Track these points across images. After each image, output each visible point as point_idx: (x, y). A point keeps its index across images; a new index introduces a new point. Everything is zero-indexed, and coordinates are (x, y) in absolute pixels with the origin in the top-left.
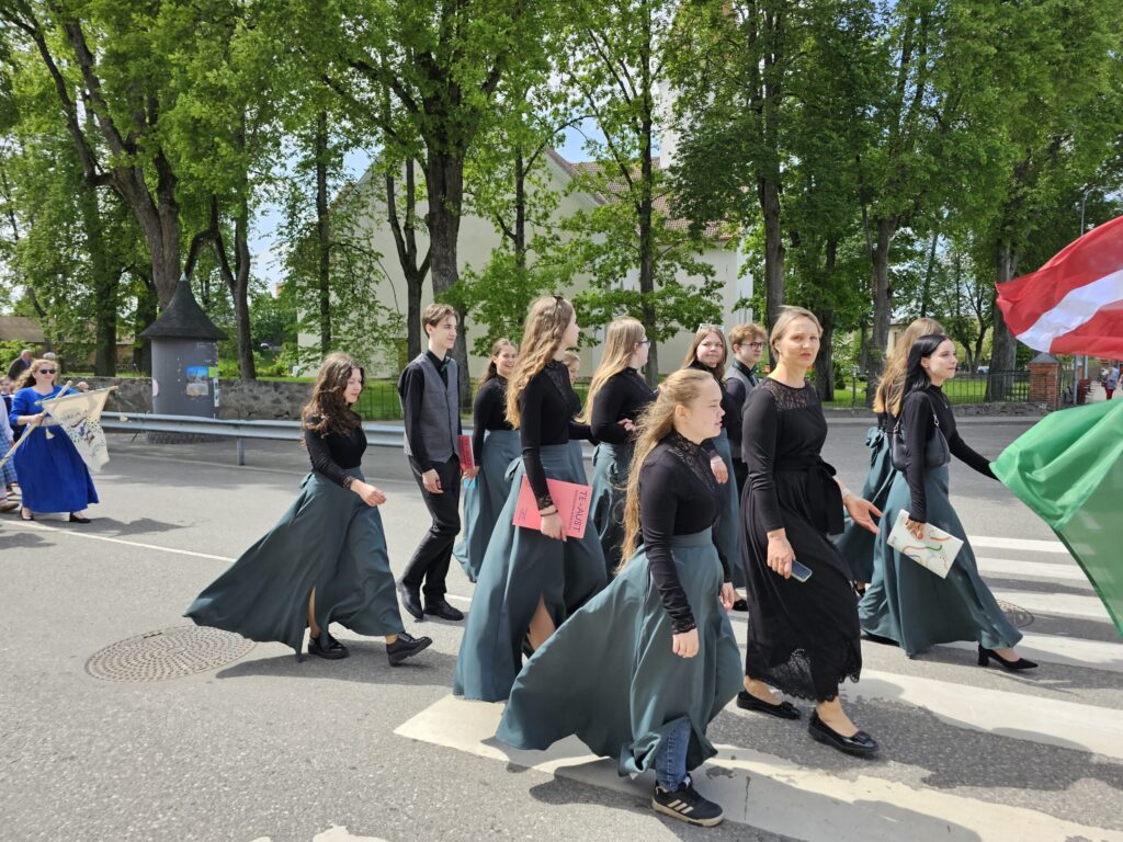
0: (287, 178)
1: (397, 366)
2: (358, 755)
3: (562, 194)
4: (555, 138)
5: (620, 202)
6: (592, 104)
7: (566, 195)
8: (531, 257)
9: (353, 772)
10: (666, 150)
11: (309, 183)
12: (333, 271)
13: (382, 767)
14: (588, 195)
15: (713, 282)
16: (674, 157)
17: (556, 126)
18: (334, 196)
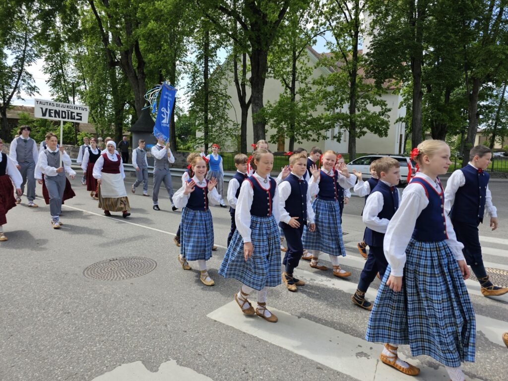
0: (192, 62)
1: (237, 147)
2: (188, 325)
3: (313, 68)
4: (312, 41)
5: (341, 71)
6: (330, 24)
7: (315, 68)
8: (298, 97)
9: (185, 333)
10: (365, 45)
11: (201, 65)
12: (210, 104)
13: (198, 332)
14: (326, 68)
15: (386, 109)
16: (368, 48)
17: (313, 36)
18: (212, 71)
